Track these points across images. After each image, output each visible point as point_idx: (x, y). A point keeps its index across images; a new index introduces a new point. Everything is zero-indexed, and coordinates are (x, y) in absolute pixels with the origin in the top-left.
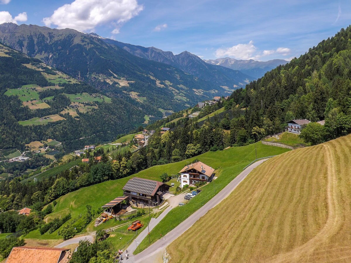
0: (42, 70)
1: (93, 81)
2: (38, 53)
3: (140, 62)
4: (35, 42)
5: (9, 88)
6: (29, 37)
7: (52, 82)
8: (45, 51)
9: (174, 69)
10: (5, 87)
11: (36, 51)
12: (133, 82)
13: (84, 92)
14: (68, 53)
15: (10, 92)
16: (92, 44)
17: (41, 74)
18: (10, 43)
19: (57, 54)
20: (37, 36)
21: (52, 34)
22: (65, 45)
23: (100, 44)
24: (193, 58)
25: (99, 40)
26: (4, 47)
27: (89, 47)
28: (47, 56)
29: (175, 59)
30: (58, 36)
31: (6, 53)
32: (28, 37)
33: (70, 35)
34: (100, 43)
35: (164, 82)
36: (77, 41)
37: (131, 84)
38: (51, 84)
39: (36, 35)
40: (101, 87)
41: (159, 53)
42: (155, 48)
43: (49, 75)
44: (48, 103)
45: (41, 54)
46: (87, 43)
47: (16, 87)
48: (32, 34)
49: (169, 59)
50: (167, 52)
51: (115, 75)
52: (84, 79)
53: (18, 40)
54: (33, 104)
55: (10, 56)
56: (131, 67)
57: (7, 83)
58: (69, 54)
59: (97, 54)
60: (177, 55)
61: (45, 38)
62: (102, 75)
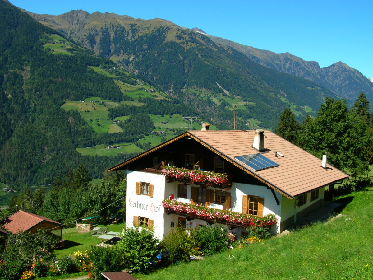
0: (116, 77)
1: (192, 97)
2: (114, 53)
3: (266, 74)
4: (112, 38)
5: (68, 100)
6: (104, 30)
7: (130, 95)
8: (124, 51)
9: (319, 88)
10: (63, 98)
11: (112, 51)
12: (252, 103)
13: (175, 113)
14: (156, 55)
15: (69, 105)
16: (193, 42)
17: (114, 83)
18: (77, 39)
19: (141, 56)
20: (115, 28)
21: (136, 26)
22: (154, 43)
23: (205, 44)
24: (352, 74)
25: (204, 37)
26: (67, 42)
27: (188, 47)
28: (127, 59)
29: (322, 73)
30: (144, 30)
31: (69, 50)
32: (101, 30)
33: (161, 29)
34: (205, 42)
35: (302, 107)
36: (171, 37)
37: (250, 108)
38: (127, 98)
39: (113, 28)
40: (204, 108)
41: (298, 63)
42: (291, 55)
43: (125, 84)
44: (121, 125)
45: (118, 56)
46: (184, 40)
47: (78, 98)
48: (108, 26)
49: (313, 72)
50: (310, 62)
51: (225, 91)
52: (178, 95)
53: (88, 34)
54: (99, 125)
55: (72, 55)
56: (251, 81)
57: (65, 92)
58: (158, 56)
59: (199, 58)
60: (325, 68)
61: (126, 32)
62: (205, 89)
